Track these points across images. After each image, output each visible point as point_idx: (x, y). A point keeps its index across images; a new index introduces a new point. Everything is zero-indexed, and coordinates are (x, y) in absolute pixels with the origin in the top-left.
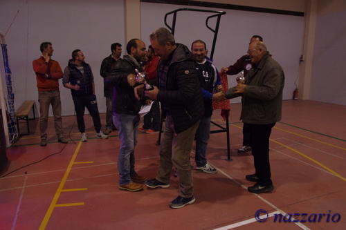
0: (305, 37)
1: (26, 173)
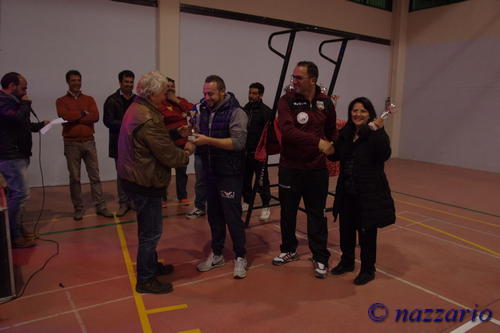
0: (393, 72)
1: (61, 285)
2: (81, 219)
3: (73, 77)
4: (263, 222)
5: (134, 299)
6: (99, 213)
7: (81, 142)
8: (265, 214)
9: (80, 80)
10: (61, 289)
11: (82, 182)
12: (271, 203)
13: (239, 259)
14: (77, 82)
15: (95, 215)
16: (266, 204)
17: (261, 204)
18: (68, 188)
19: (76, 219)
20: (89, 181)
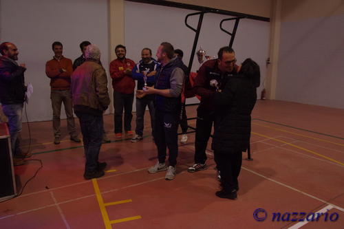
1: (47, 188)
2: (59, 143)
3: (57, 46)
4: (183, 144)
5: (96, 196)
6: (72, 139)
7: (60, 90)
8: (184, 138)
9: (61, 48)
10: (47, 190)
11: (61, 118)
12: (187, 131)
13: (170, 167)
14: (59, 50)
15: (69, 140)
16: (184, 132)
17: (181, 132)
18: (52, 122)
19: (55, 143)
20: (66, 118)
